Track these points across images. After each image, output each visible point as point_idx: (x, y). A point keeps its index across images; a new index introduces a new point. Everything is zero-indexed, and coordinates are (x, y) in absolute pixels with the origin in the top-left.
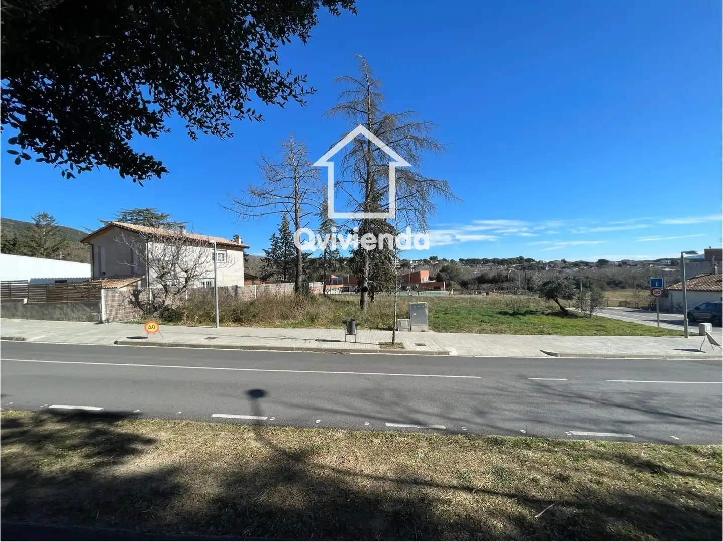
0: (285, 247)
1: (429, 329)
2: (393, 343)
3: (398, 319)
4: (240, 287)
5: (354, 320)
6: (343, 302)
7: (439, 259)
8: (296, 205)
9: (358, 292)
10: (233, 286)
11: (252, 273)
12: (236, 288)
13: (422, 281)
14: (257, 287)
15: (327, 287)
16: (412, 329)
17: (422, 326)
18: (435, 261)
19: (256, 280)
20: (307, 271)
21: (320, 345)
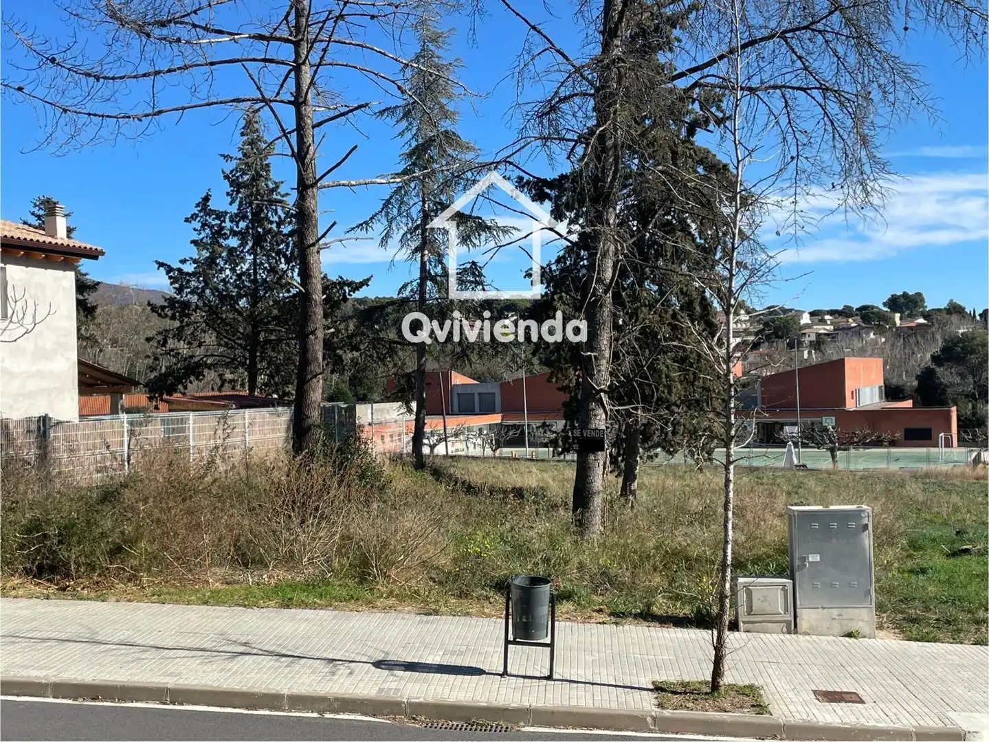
0: (252, 251)
1: (880, 627)
2: (715, 685)
3: (741, 580)
4: (59, 423)
5: (543, 581)
6: (499, 493)
7: (930, 305)
8: (297, 69)
9: (566, 450)
10: (29, 420)
11: (113, 361)
12: (43, 427)
13: (850, 405)
14: (131, 423)
15: (433, 424)
16: (803, 624)
17: (850, 613)
18: (912, 316)
19: (128, 392)
20: (348, 356)
21: (394, 685)
